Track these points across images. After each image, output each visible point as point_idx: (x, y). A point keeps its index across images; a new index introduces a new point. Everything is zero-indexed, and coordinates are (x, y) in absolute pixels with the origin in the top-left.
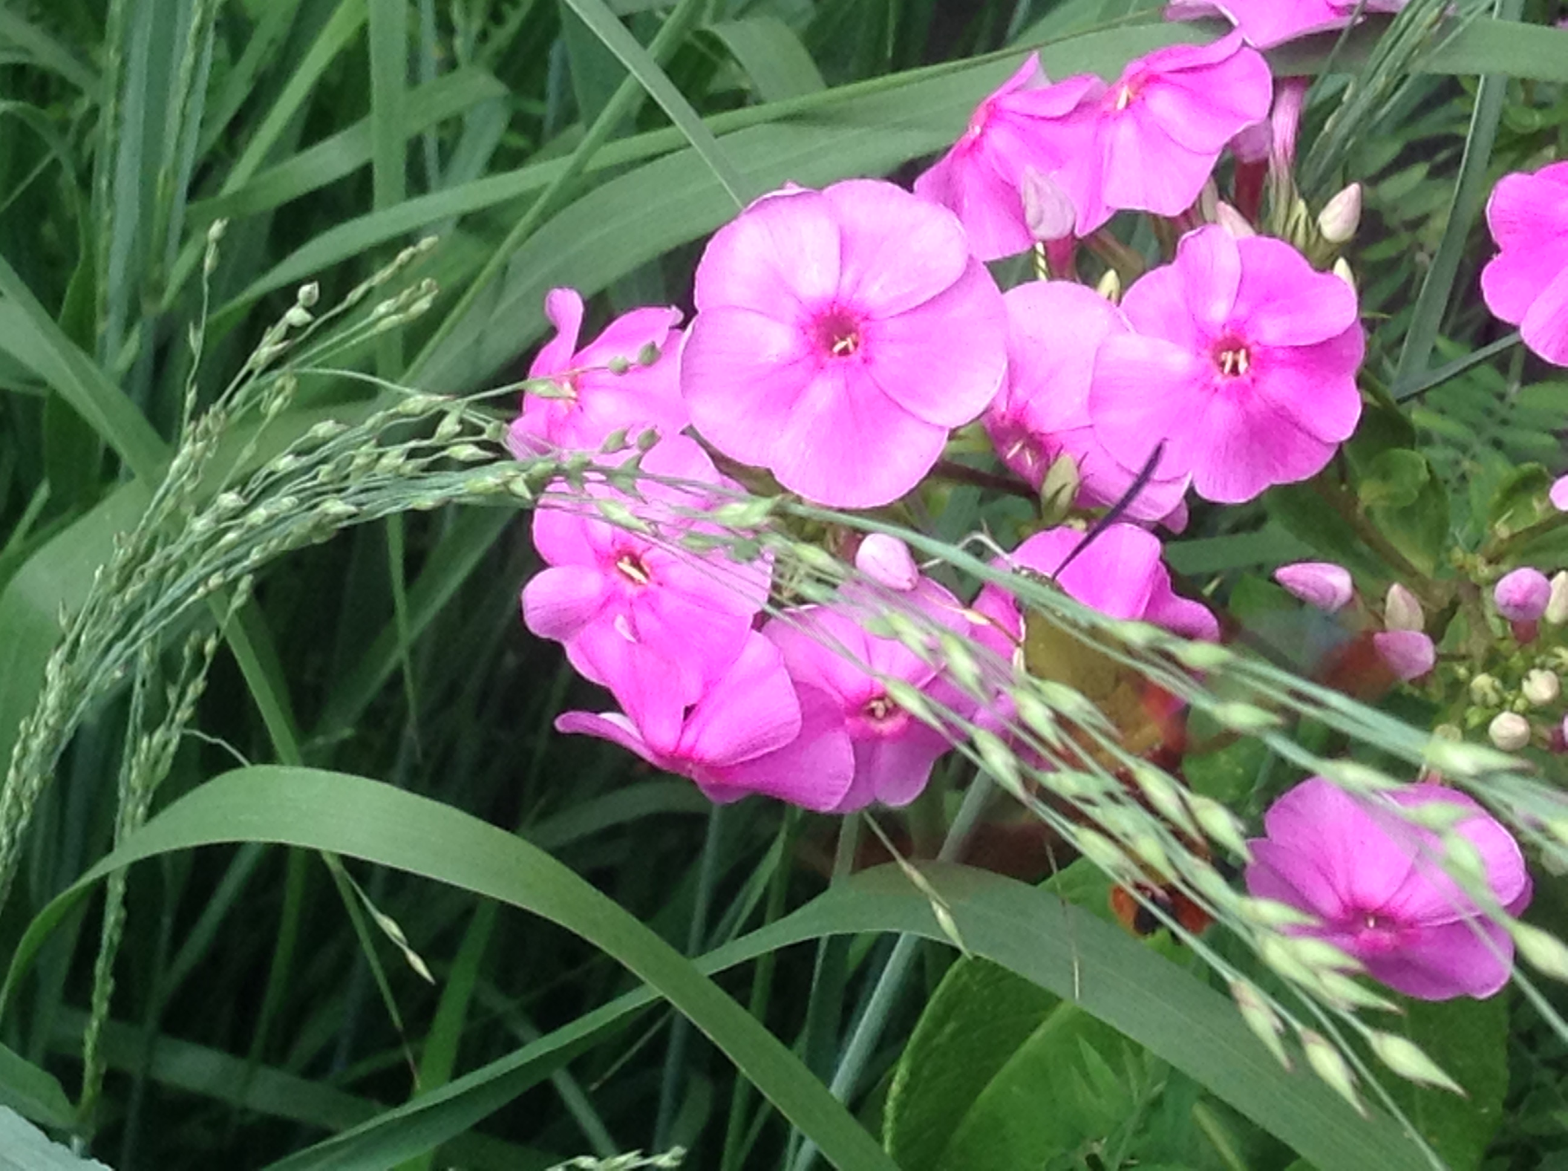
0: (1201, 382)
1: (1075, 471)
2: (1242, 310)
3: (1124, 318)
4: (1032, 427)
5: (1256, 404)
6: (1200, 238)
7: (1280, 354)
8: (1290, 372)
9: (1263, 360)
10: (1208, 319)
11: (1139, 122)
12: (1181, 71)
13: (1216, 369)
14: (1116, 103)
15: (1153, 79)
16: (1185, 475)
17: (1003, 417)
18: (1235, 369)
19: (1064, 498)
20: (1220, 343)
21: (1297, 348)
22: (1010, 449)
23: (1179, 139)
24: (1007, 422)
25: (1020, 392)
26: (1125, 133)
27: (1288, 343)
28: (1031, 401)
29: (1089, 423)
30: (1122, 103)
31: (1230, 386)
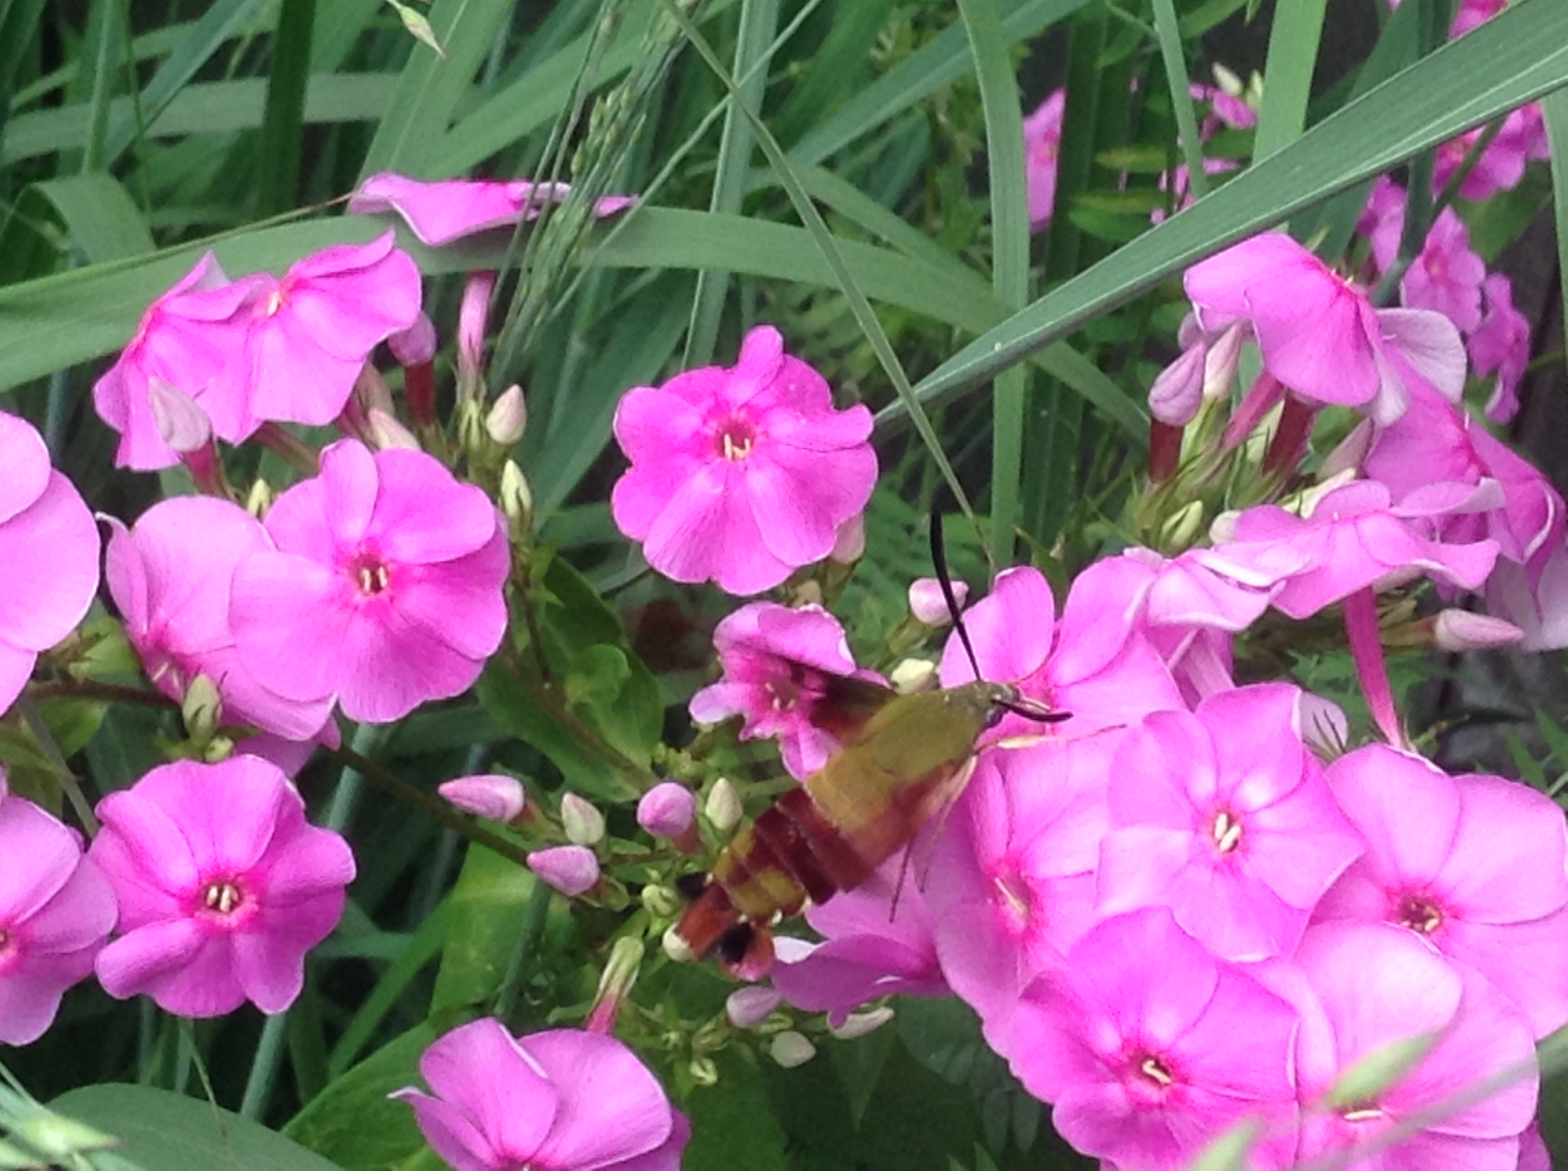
0: (339, 600)
1: (215, 692)
2: (378, 528)
3: (266, 534)
4: (173, 649)
5: (397, 622)
6: (338, 452)
7: (418, 572)
8: (427, 588)
9: (401, 577)
10: (344, 536)
11: (284, 330)
12: (328, 276)
13: (356, 585)
14: (266, 308)
15: (300, 285)
16: (331, 695)
17: (144, 638)
18: (376, 586)
19: (205, 719)
20: (357, 561)
21: (435, 565)
22: (157, 669)
23: (325, 346)
24: (149, 644)
25: (162, 613)
26: (271, 341)
27: (424, 561)
28: (171, 622)
29: (231, 642)
30: (272, 308)
31: (370, 605)
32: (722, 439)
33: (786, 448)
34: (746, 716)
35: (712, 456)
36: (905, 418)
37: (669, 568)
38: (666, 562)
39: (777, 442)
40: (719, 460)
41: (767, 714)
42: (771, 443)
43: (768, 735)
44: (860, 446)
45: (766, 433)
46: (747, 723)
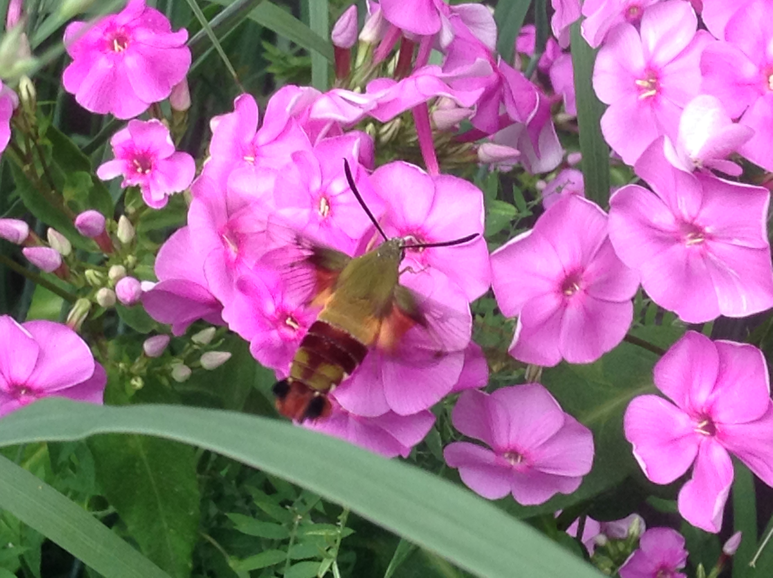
32: (113, 41)
33: (144, 46)
34: (124, 175)
35: (108, 50)
36: (205, 37)
37: (88, 105)
38: (87, 102)
39: (140, 43)
40: (111, 52)
41: (135, 175)
42: (136, 43)
43: (135, 184)
44: (181, 47)
45: (134, 39)
46: (125, 179)
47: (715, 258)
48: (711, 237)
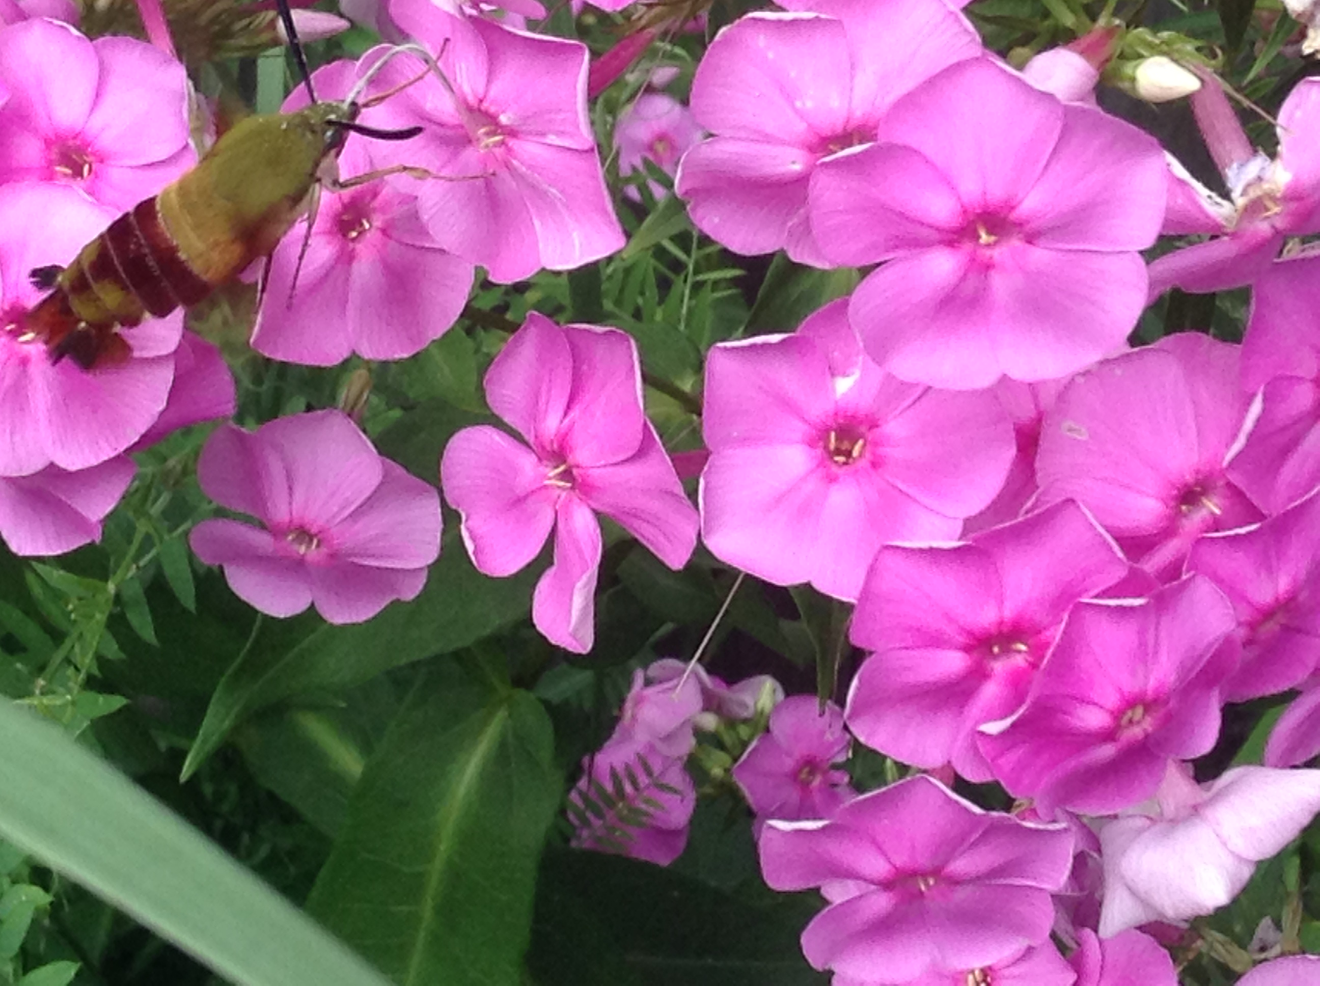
47: (524, 169)
48: (512, 133)
